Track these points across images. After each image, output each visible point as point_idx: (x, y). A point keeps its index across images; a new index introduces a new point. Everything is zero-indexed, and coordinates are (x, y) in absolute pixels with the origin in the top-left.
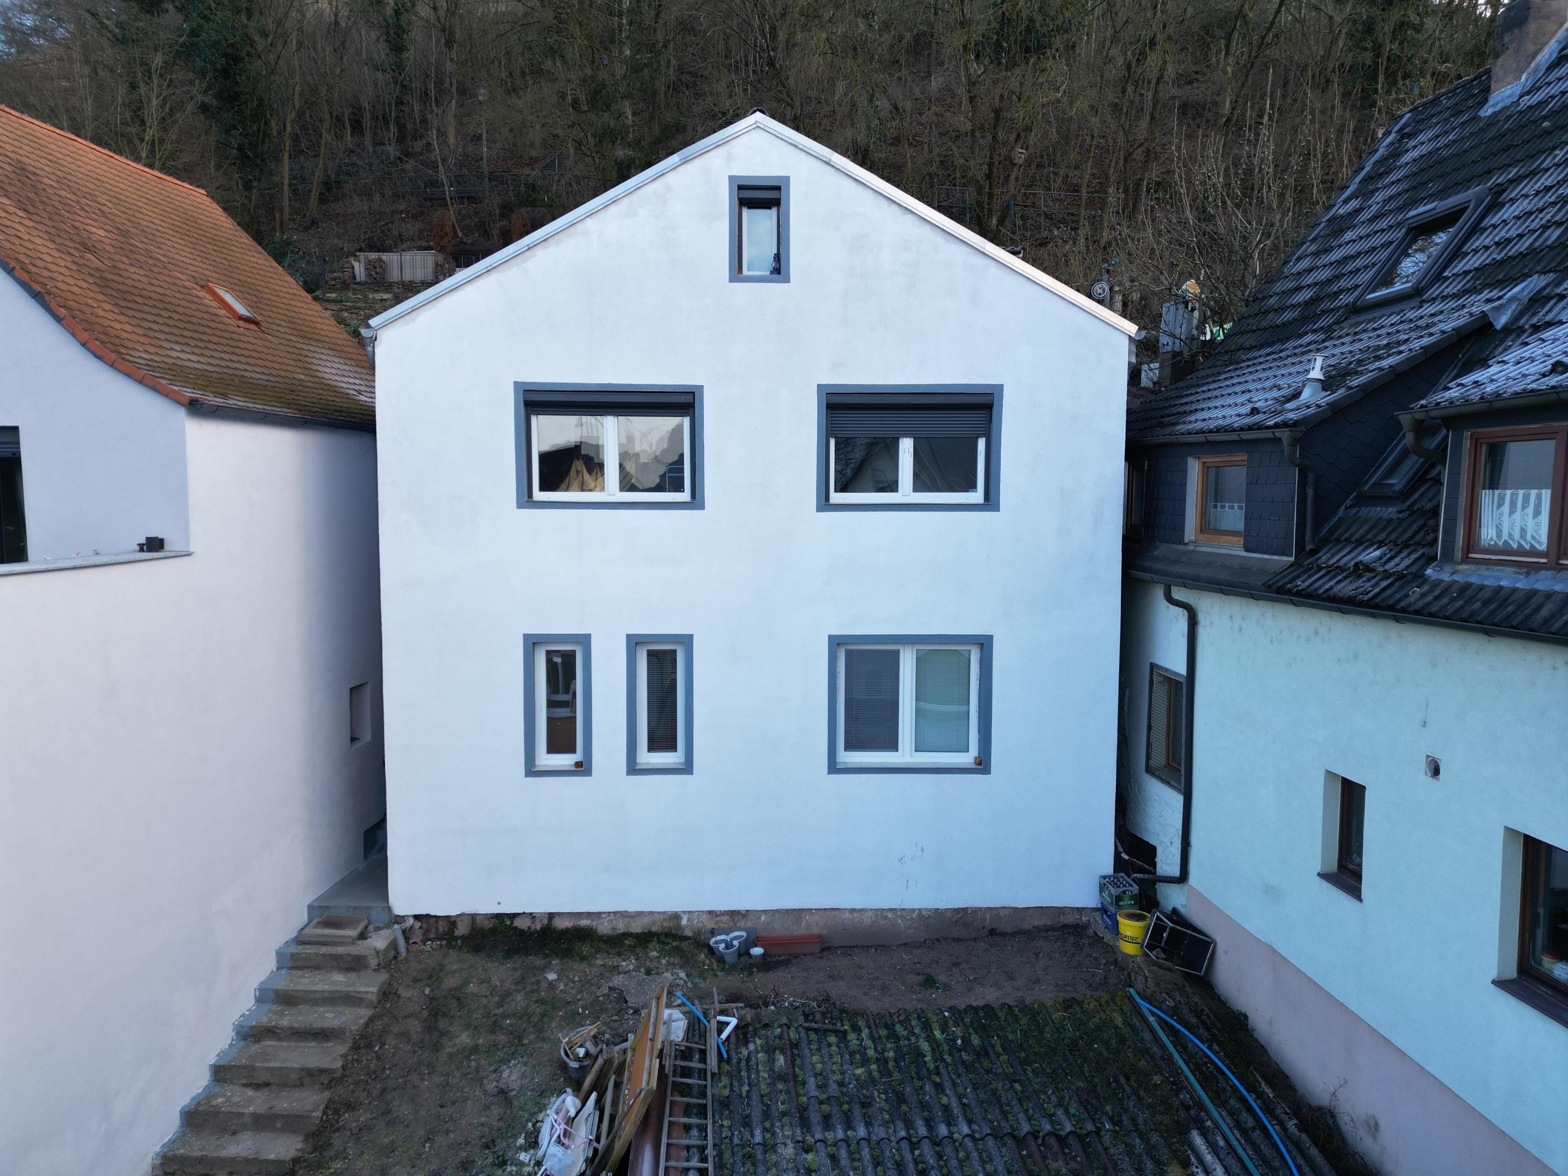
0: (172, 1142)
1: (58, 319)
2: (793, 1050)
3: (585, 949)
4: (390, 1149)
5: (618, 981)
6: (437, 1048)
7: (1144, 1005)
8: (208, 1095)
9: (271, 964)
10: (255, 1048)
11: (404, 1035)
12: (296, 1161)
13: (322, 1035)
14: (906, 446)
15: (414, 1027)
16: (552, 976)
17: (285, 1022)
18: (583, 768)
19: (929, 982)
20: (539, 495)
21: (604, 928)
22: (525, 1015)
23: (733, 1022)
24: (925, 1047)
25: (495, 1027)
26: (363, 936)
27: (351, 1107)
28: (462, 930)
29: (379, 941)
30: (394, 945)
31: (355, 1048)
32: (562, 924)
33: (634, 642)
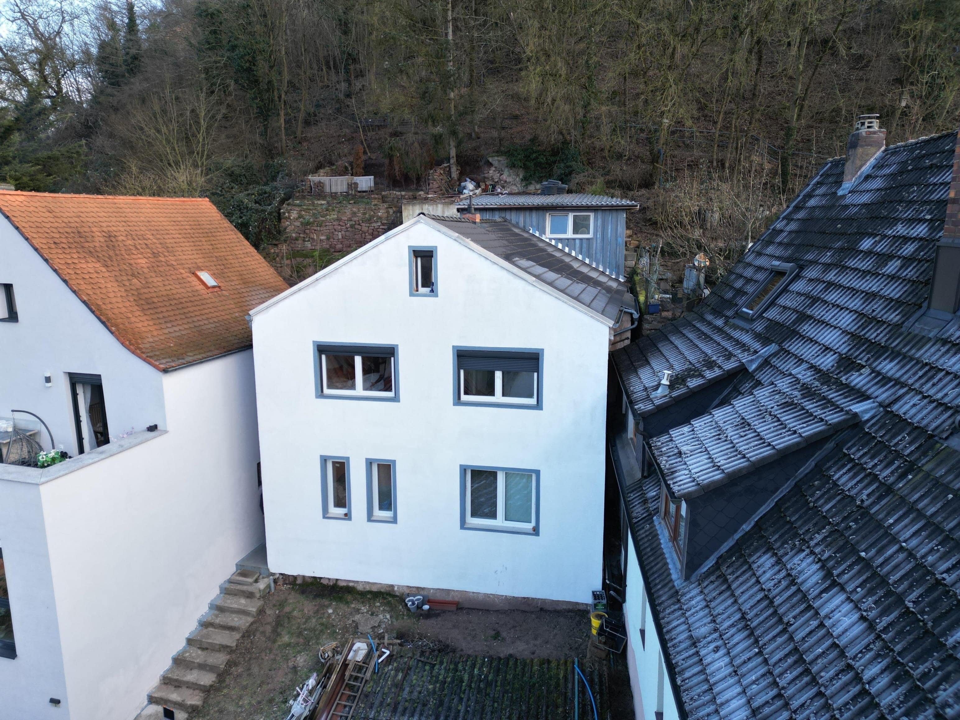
0: (168, 670)
1: (112, 333)
2: (407, 671)
3: (349, 597)
4: (245, 688)
5: (357, 617)
6: (274, 641)
7: (577, 670)
8: (184, 651)
9: (217, 591)
10: (205, 631)
11: (263, 633)
12: (211, 686)
13: (231, 629)
14: (498, 375)
15: (269, 629)
16: (330, 611)
17: (217, 621)
18: (347, 516)
19: (497, 636)
20: (326, 391)
21: (360, 588)
22: (313, 630)
23: (388, 652)
24: (466, 677)
25: (300, 634)
26: (256, 581)
27: (236, 664)
28: (299, 581)
29: (262, 585)
30: (269, 586)
31: (243, 636)
32: (342, 584)
33: (370, 463)
